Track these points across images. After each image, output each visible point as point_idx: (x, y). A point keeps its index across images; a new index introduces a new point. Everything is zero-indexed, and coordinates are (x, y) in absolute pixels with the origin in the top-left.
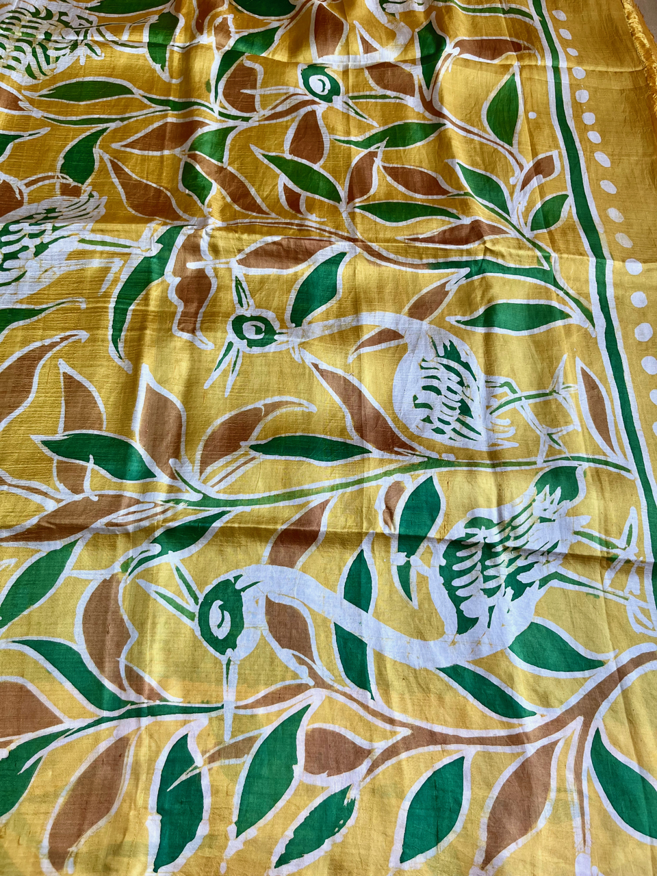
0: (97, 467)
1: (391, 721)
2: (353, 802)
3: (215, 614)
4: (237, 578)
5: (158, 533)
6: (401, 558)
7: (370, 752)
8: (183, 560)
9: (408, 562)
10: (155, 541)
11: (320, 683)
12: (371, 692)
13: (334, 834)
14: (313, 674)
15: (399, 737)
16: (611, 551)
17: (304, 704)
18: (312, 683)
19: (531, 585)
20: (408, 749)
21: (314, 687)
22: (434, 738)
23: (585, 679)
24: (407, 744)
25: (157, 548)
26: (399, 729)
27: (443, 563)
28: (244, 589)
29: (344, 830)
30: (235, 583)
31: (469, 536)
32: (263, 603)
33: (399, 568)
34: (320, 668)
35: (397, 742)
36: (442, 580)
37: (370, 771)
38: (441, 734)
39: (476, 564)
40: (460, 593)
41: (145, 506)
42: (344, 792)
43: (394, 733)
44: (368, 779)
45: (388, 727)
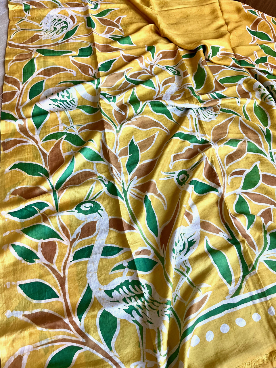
0: (128, 158)
1: (64, 269)
2: (34, 262)
3: (88, 205)
4: (102, 210)
5: (112, 182)
6: (125, 264)
7: (52, 263)
8: (104, 192)
9: (125, 267)
10: (109, 182)
11: (72, 243)
12: (73, 260)
13: (24, 260)
14: (74, 240)
15: (59, 272)
16: (157, 349)
17: (63, 238)
18: (71, 240)
19: (132, 316)
20: (56, 276)
21: (70, 241)
22: (63, 285)
23: (101, 342)
24: (58, 276)
25: (107, 183)
26: (62, 272)
27: (130, 281)
28: (98, 213)
29: (26, 262)
30: (100, 210)
31: (143, 286)
32: (95, 220)
33: (122, 264)
34: (77, 242)
35: (58, 272)
36: (123, 282)
37: (46, 265)
38: (65, 288)
39: (134, 293)
40: (121, 290)
41: (119, 175)
42: (37, 258)
43: (60, 271)
44: (43, 265)
45: (62, 268)
